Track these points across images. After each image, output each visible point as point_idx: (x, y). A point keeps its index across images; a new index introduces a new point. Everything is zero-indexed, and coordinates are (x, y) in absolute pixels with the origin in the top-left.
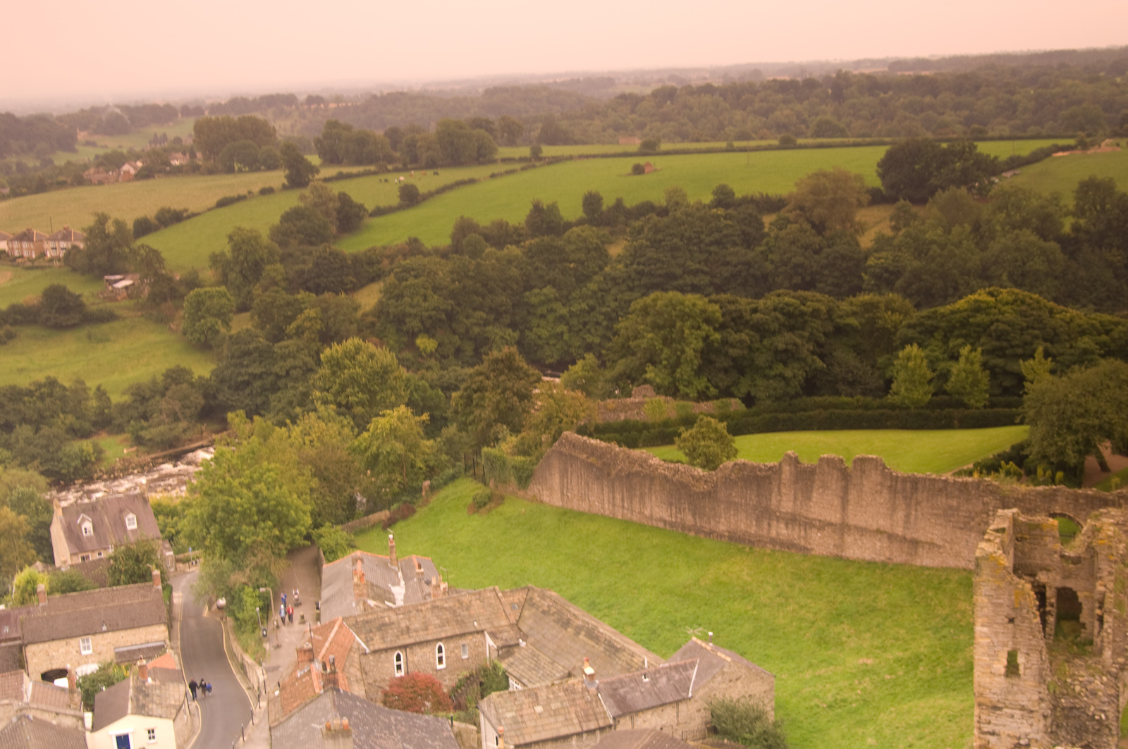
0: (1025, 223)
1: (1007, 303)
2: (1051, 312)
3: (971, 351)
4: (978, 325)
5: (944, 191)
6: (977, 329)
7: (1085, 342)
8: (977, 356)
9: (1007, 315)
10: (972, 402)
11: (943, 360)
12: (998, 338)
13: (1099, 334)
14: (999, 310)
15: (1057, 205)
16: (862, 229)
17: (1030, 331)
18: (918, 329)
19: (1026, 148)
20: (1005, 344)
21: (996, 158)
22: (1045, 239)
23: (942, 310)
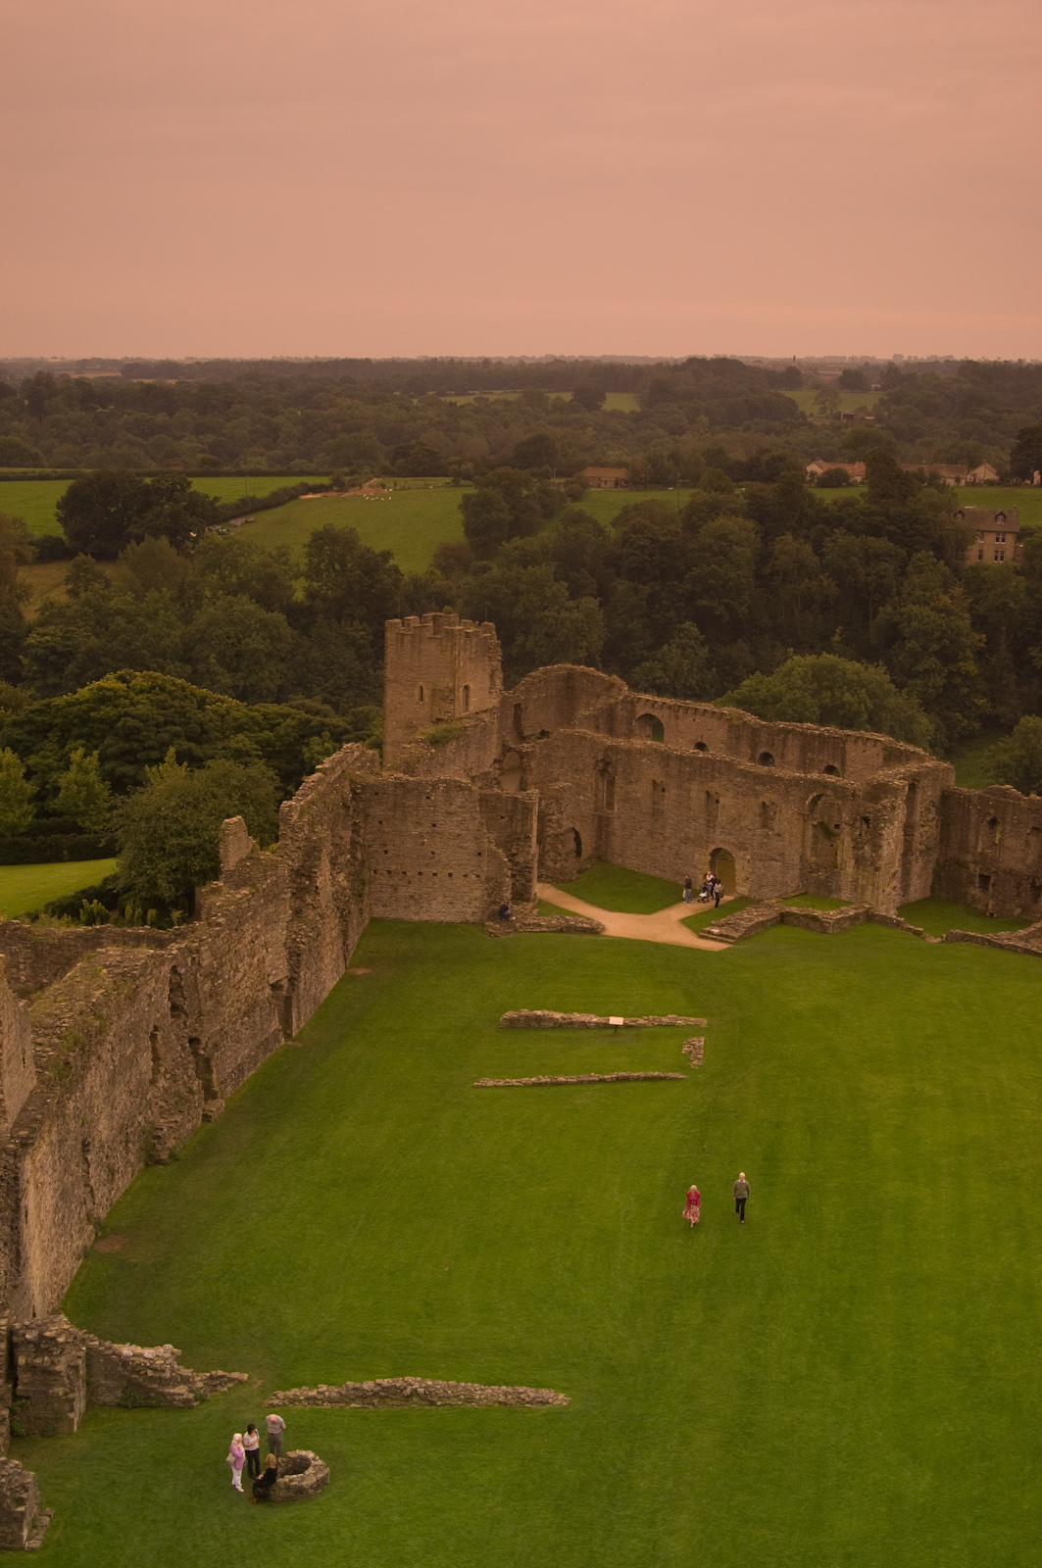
0: (241, 587)
1: (142, 691)
2: (202, 703)
3: (85, 756)
4: (102, 721)
5: (138, 544)
6: (101, 726)
7: (241, 741)
8: (93, 760)
9: (140, 706)
10: (87, 823)
11: (58, 769)
12: (127, 738)
13: (261, 731)
14: (131, 700)
15: (285, 564)
16: (24, 594)
17: (168, 728)
18: (27, 728)
19: (264, 487)
20: (135, 745)
21: (216, 499)
22: (270, 609)
23: (60, 700)
